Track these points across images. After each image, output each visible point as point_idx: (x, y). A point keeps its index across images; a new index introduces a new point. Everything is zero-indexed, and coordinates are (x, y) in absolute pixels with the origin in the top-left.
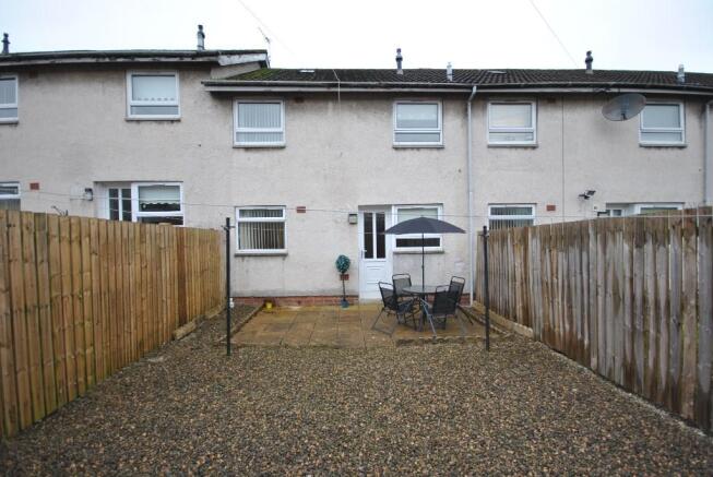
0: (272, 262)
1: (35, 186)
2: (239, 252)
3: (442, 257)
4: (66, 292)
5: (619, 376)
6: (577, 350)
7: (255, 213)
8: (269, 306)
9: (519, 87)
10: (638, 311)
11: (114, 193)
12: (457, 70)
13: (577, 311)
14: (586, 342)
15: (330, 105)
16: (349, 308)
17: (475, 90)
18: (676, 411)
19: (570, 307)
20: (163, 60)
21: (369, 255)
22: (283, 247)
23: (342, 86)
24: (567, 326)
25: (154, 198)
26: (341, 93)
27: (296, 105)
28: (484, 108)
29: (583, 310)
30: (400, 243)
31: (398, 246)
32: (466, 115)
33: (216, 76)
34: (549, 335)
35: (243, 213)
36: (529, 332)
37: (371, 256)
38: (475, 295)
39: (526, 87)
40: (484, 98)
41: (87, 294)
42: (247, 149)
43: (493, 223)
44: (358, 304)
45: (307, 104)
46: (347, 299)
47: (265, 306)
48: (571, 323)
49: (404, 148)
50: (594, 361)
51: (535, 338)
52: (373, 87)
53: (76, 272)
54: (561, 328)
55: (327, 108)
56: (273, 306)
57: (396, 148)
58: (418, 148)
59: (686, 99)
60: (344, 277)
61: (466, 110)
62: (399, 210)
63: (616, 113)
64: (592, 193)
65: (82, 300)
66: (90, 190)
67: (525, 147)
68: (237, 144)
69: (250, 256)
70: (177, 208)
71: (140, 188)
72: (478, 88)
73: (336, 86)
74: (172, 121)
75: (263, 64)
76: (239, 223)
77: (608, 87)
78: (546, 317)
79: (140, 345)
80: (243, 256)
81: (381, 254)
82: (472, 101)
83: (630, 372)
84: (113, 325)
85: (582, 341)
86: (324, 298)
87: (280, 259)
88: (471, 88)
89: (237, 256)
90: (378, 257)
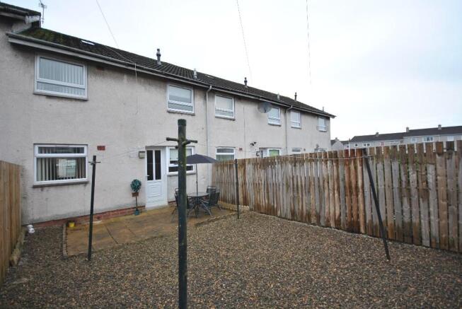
0: (73, 189)
2: (37, 183)
3: (194, 176)
5: (289, 216)
6: (271, 211)
8: (72, 225)
9: (229, 90)
10: (295, 189)
12: (199, 73)
13: (271, 194)
14: (275, 206)
15: (125, 77)
16: (141, 215)
18: (309, 222)
19: (268, 193)
21: (150, 178)
22: (84, 176)
23: (137, 67)
24: (267, 201)
26: (137, 72)
28: (213, 97)
29: (273, 193)
30: (172, 169)
31: (170, 171)
32: (205, 99)
33: (16, 30)
34: (257, 207)
35: (41, 150)
36: (247, 208)
37: (152, 179)
39: (232, 91)
40: (214, 92)
42: (48, 96)
43: (218, 156)
44: (145, 211)
45: (106, 72)
46: (138, 209)
48: (268, 200)
49: (174, 113)
50: (279, 213)
51: (251, 210)
54: (264, 202)
57: (169, 112)
58: (182, 114)
59: (281, 107)
60: (135, 194)
61: (205, 96)
62: (171, 149)
63: (262, 110)
64: (255, 143)
67: (231, 119)
68: (37, 91)
69: (51, 186)
72: (212, 87)
73: (134, 66)
76: (38, 159)
77: (259, 97)
78: (256, 199)
80: (42, 187)
81: (158, 177)
82: (209, 93)
83: (293, 213)
85: (274, 206)
86: (121, 212)
87: (81, 187)
88: (209, 86)
89: (35, 187)
90: (156, 179)
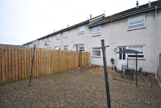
0: (98, 59)
1: (69, 46)
2: (92, 56)
3: (144, 61)
4: (61, 59)
7: (96, 49)
8: (97, 67)
11: (77, 46)
12: (152, 2)
17: (156, 7)
20: (82, 24)
22: (100, 56)
23: (112, 19)
25: (81, 47)
27: (103, 26)
30: (129, 56)
33: (90, 24)
37: (121, 59)
38: (157, 74)
41: (64, 60)
42: (94, 36)
45: (105, 25)
47: (96, 67)
49: (131, 30)
52: (120, 17)
53: (62, 57)
55: (110, 25)
56: (98, 67)
57: (128, 31)
58: (136, 29)
60: (113, 63)
62: (129, 47)
65: (63, 60)
66: (74, 46)
68: (92, 36)
69: (94, 57)
70: (83, 48)
71: (79, 45)
72: (157, 7)
74: (83, 34)
75: (103, 17)
76: (93, 51)
79: (71, 68)
80: (93, 57)
81: (124, 58)
82: (157, 11)
84: (67, 64)
86: (108, 67)
87: (99, 58)
88: (155, 7)
89: (92, 57)
90: (123, 59)
